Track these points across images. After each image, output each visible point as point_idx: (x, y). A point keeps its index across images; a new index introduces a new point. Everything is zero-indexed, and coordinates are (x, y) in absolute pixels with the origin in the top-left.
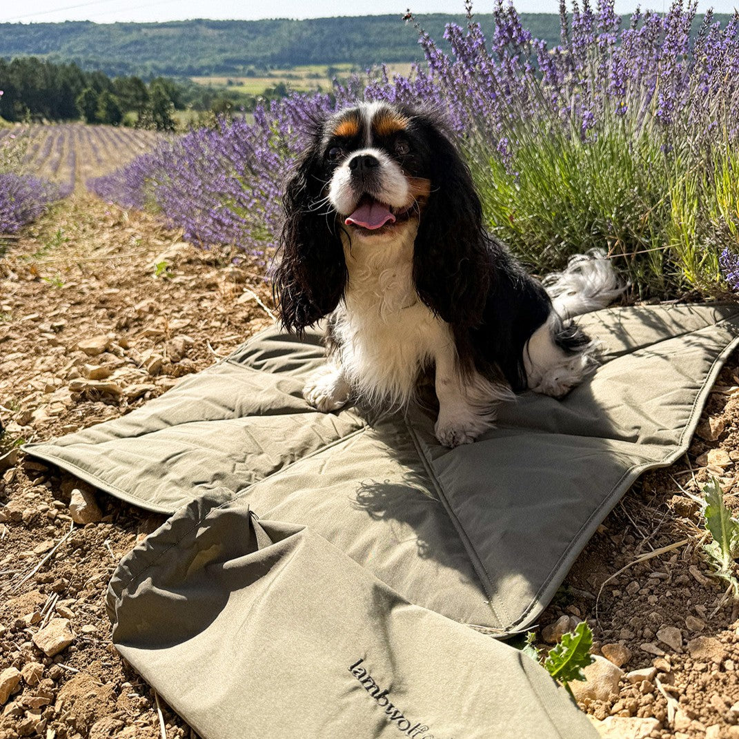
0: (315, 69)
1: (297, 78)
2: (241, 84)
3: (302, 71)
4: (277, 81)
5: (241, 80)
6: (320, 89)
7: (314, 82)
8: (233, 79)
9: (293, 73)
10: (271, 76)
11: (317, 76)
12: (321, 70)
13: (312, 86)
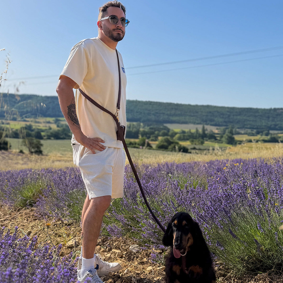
0: (49, 119)
1: (38, 122)
2: (8, 124)
3: (42, 120)
4: (28, 124)
5: (8, 121)
6: (50, 129)
7: (48, 125)
8: (4, 121)
9: (37, 120)
10: (25, 121)
11: (49, 122)
12: (51, 120)
13: (46, 126)
